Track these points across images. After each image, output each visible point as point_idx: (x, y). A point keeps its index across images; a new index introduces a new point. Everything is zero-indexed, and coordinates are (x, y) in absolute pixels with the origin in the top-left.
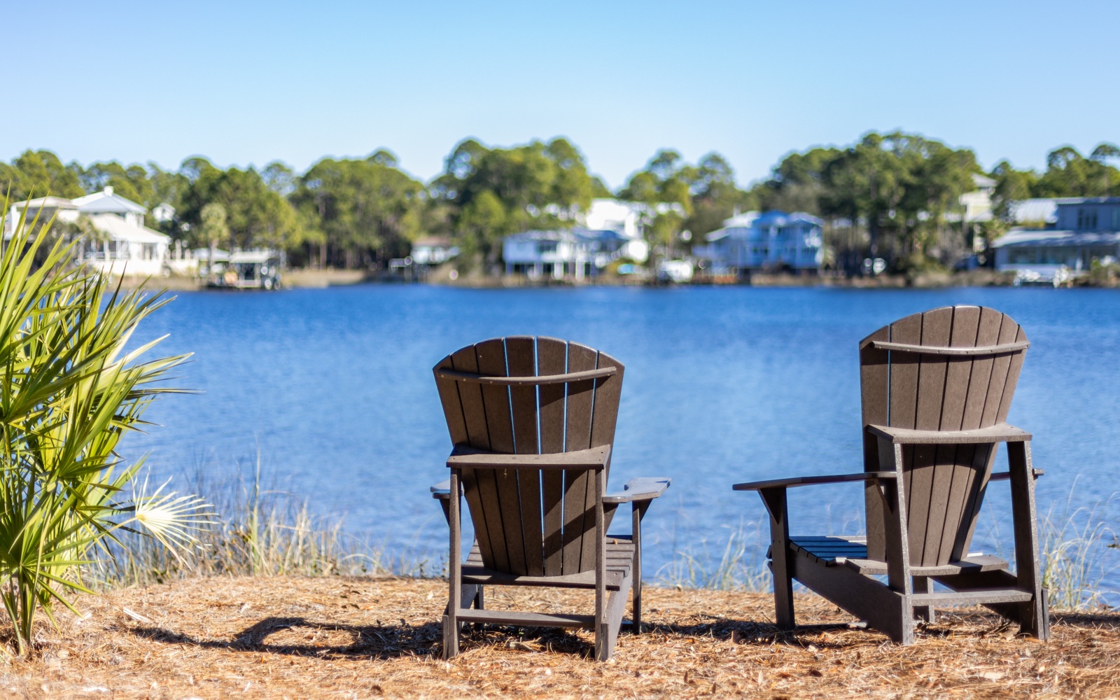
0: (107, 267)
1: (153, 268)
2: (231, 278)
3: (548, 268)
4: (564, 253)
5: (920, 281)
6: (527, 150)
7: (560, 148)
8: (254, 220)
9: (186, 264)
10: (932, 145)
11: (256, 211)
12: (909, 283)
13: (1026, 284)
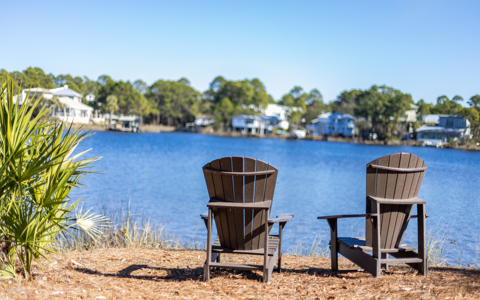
0: (65, 119)
1: (85, 120)
2: (119, 127)
3: (250, 130)
4: (256, 124)
5: (390, 143)
6: (243, 82)
7: (256, 82)
8: (129, 103)
9: (100, 120)
10: (396, 91)
11: (130, 99)
12: (385, 143)
13: (427, 146)
